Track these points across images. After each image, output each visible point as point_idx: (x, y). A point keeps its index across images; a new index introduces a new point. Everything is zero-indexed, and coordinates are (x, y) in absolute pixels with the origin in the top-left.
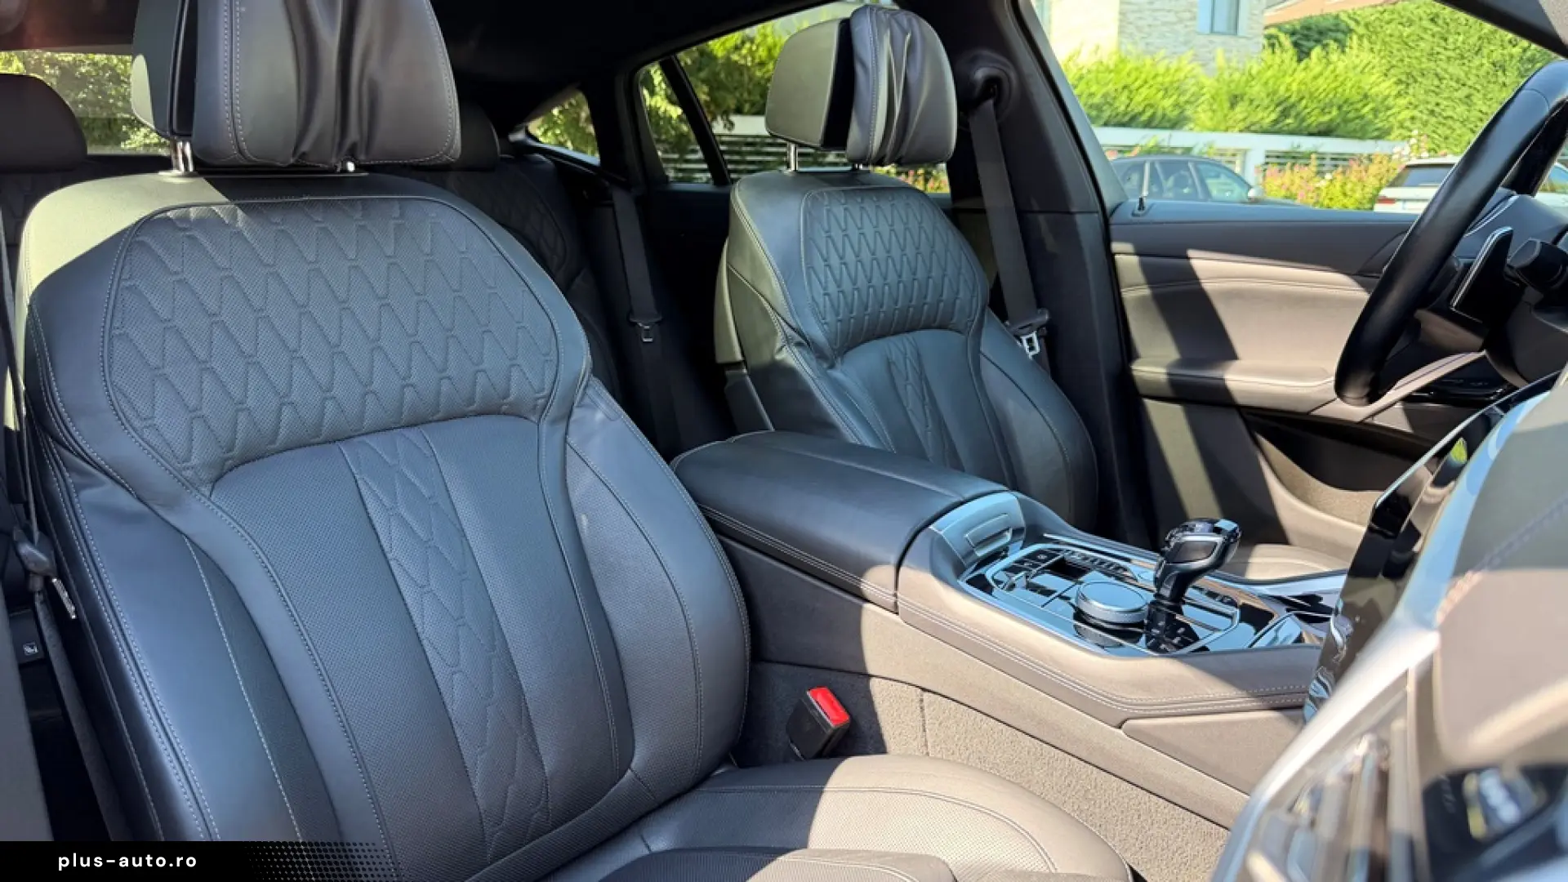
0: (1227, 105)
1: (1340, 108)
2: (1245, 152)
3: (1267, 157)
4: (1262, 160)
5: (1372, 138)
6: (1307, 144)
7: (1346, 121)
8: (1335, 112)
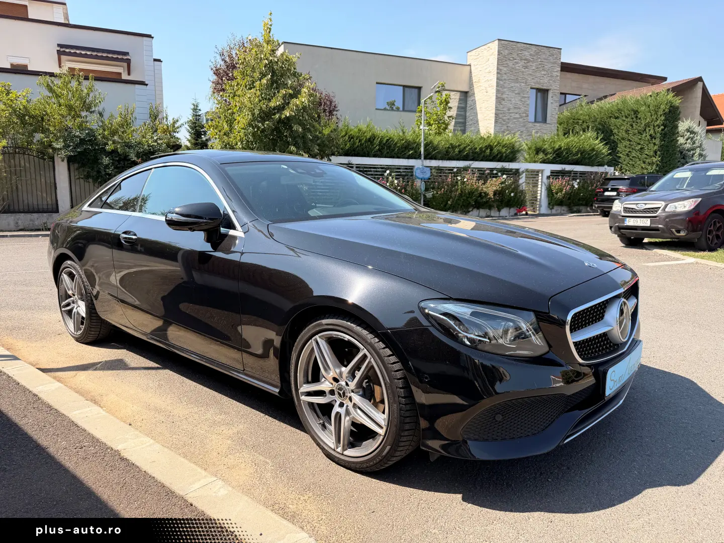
0: (535, 152)
1: (581, 154)
2: (542, 171)
3: (551, 172)
4: (549, 174)
5: (596, 166)
6: (568, 168)
7: (584, 158)
8: (579, 155)
